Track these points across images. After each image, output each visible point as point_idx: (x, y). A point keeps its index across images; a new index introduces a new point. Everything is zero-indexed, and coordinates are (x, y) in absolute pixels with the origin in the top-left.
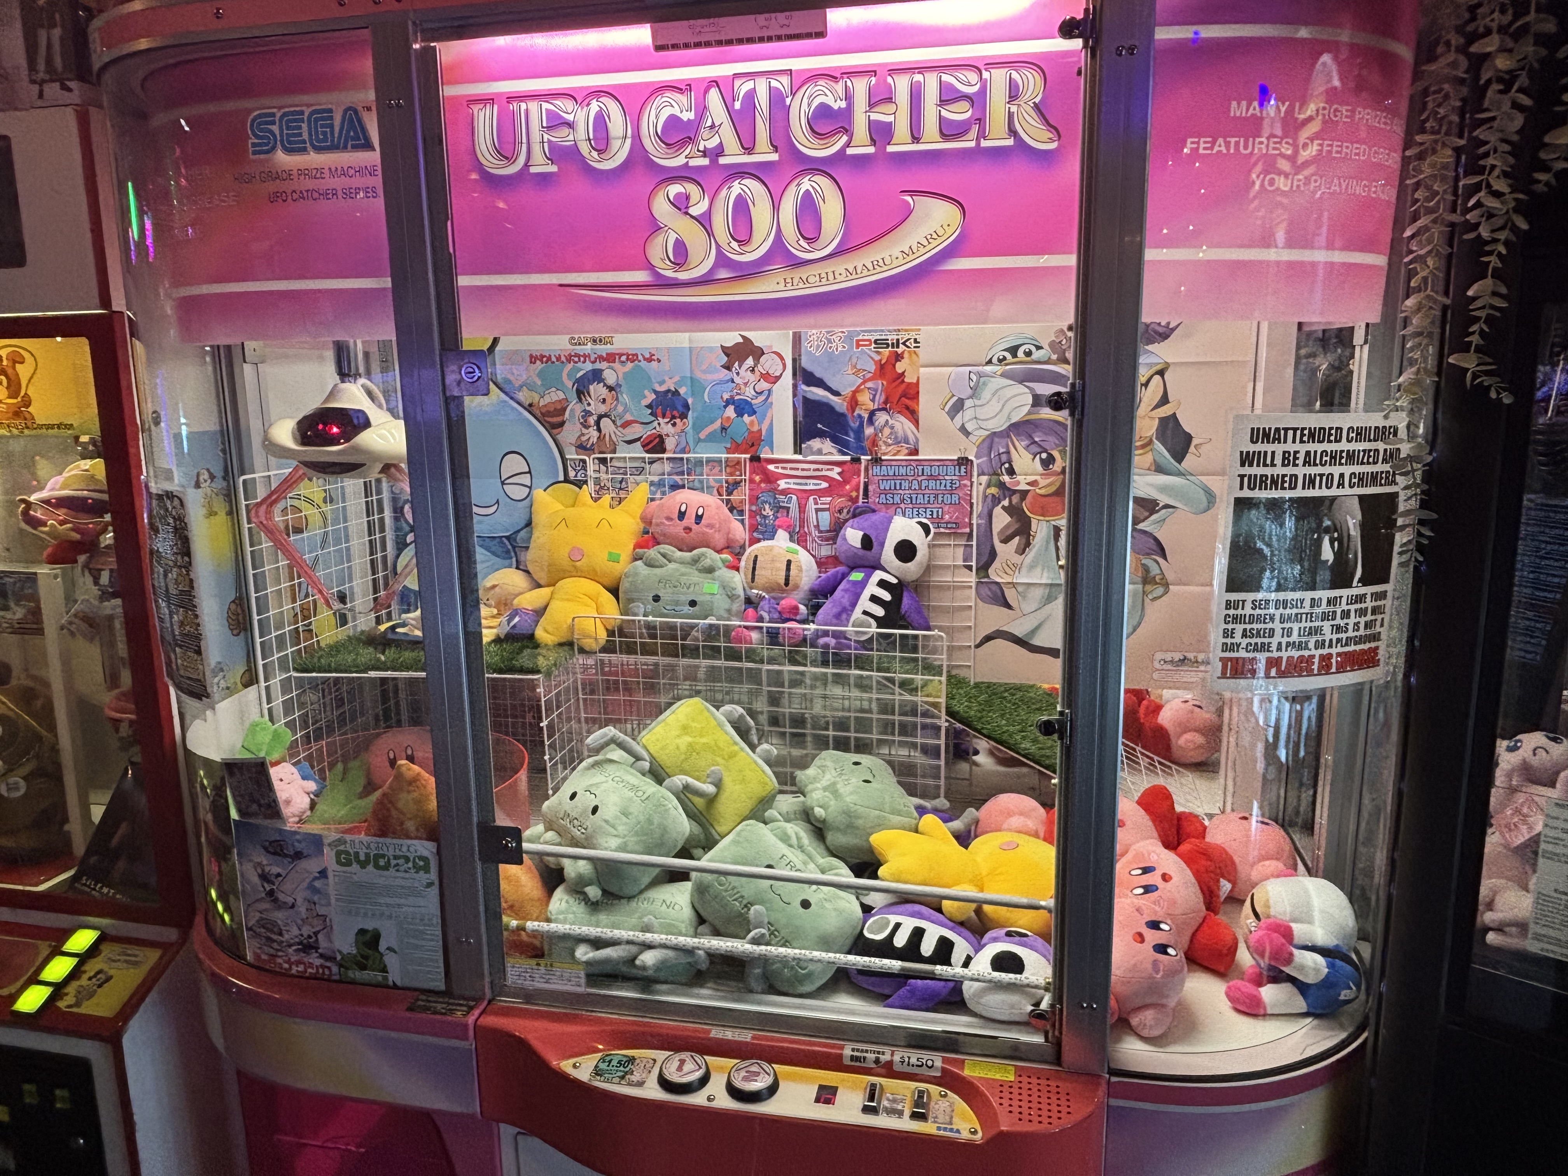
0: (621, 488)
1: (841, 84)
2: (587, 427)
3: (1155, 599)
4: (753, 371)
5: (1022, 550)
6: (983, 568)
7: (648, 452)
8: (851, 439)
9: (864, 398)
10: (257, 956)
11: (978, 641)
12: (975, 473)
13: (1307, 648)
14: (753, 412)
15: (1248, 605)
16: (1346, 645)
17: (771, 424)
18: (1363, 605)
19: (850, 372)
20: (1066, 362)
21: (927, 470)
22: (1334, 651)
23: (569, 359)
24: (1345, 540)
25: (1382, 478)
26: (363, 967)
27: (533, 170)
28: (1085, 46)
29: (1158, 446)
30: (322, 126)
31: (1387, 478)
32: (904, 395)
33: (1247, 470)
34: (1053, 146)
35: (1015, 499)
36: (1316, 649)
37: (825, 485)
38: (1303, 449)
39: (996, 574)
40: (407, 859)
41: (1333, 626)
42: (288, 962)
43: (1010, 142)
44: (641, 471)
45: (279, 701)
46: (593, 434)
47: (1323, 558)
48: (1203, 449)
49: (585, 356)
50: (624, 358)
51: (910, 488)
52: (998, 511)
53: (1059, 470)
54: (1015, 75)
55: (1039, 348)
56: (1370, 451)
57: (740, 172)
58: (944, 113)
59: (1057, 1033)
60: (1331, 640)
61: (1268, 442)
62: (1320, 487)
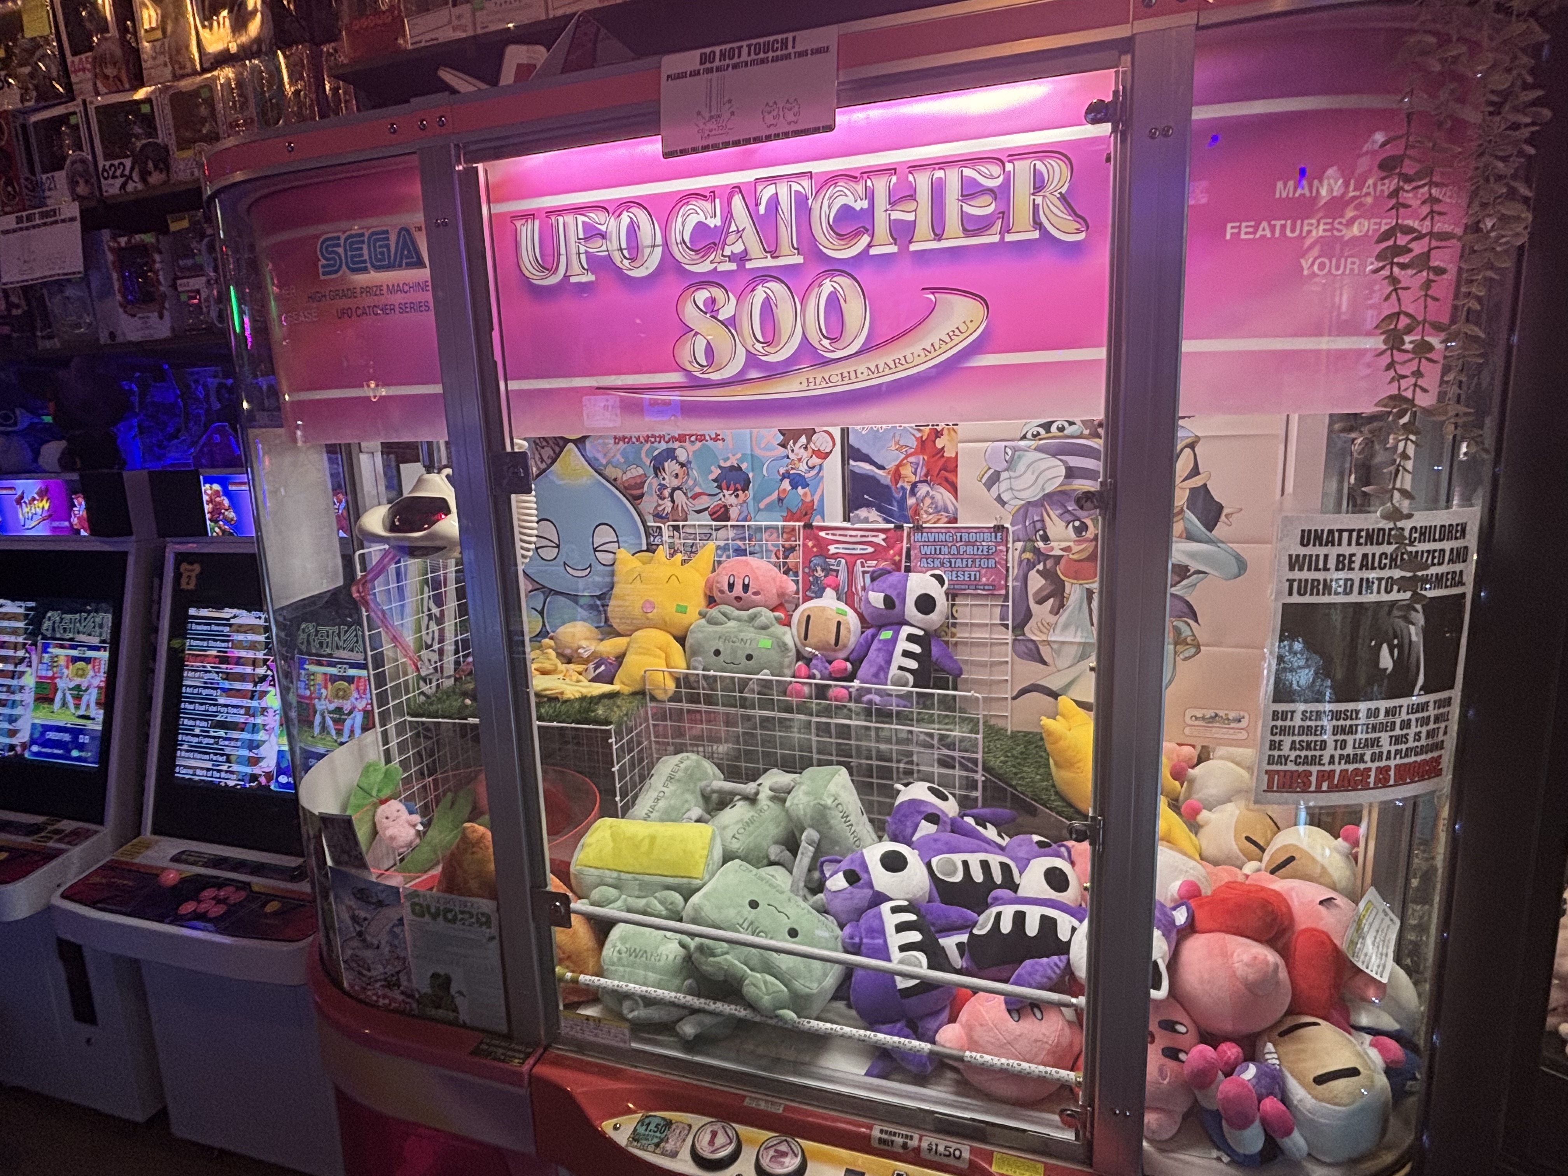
0: (692, 551)
1: (862, 182)
2: (663, 498)
3: (1186, 659)
4: (806, 448)
5: (1056, 611)
6: (1019, 627)
7: (714, 520)
8: (895, 508)
9: (907, 471)
10: (352, 986)
11: (1015, 694)
12: (1011, 539)
13: (1362, 760)
14: (806, 485)
15: (1298, 716)
16: (1406, 756)
17: (822, 495)
18: (1425, 714)
19: (893, 448)
20: (1099, 436)
21: (965, 537)
22: (1392, 763)
23: (647, 439)
24: (1406, 647)
25: (1447, 580)
26: (438, 1007)
27: (573, 280)
28: (1114, 130)
29: (1189, 514)
30: (381, 247)
31: (1453, 579)
32: (944, 468)
33: (1297, 575)
34: (1081, 236)
35: (1049, 563)
36: (1372, 761)
37: (870, 550)
38: (1359, 552)
39: (1032, 632)
40: (472, 916)
41: (1391, 737)
42: (376, 994)
43: (1036, 235)
44: (709, 537)
45: (393, 743)
46: (668, 504)
47: (1382, 665)
48: (1233, 519)
49: (660, 437)
50: (693, 438)
51: (949, 553)
52: (1033, 574)
53: (1092, 537)
54: (1039, 165)
55: (1071, 423)
56: (1435, 551)
57: (764, 276)
58: (966, 208)
59: (1088, 1135)
60: (1389, 752)
61: (1321, 545)
62: (1379, 592)
